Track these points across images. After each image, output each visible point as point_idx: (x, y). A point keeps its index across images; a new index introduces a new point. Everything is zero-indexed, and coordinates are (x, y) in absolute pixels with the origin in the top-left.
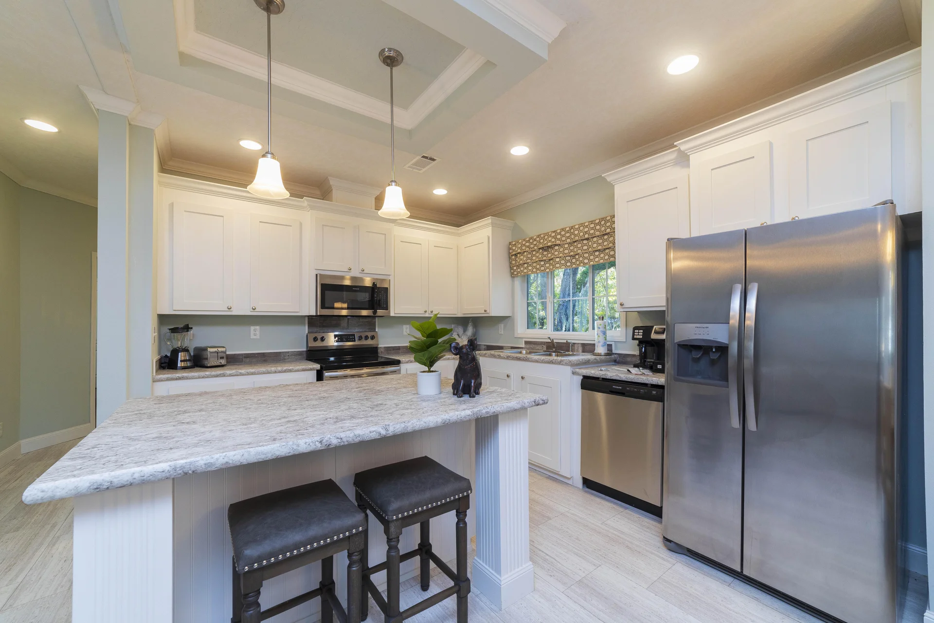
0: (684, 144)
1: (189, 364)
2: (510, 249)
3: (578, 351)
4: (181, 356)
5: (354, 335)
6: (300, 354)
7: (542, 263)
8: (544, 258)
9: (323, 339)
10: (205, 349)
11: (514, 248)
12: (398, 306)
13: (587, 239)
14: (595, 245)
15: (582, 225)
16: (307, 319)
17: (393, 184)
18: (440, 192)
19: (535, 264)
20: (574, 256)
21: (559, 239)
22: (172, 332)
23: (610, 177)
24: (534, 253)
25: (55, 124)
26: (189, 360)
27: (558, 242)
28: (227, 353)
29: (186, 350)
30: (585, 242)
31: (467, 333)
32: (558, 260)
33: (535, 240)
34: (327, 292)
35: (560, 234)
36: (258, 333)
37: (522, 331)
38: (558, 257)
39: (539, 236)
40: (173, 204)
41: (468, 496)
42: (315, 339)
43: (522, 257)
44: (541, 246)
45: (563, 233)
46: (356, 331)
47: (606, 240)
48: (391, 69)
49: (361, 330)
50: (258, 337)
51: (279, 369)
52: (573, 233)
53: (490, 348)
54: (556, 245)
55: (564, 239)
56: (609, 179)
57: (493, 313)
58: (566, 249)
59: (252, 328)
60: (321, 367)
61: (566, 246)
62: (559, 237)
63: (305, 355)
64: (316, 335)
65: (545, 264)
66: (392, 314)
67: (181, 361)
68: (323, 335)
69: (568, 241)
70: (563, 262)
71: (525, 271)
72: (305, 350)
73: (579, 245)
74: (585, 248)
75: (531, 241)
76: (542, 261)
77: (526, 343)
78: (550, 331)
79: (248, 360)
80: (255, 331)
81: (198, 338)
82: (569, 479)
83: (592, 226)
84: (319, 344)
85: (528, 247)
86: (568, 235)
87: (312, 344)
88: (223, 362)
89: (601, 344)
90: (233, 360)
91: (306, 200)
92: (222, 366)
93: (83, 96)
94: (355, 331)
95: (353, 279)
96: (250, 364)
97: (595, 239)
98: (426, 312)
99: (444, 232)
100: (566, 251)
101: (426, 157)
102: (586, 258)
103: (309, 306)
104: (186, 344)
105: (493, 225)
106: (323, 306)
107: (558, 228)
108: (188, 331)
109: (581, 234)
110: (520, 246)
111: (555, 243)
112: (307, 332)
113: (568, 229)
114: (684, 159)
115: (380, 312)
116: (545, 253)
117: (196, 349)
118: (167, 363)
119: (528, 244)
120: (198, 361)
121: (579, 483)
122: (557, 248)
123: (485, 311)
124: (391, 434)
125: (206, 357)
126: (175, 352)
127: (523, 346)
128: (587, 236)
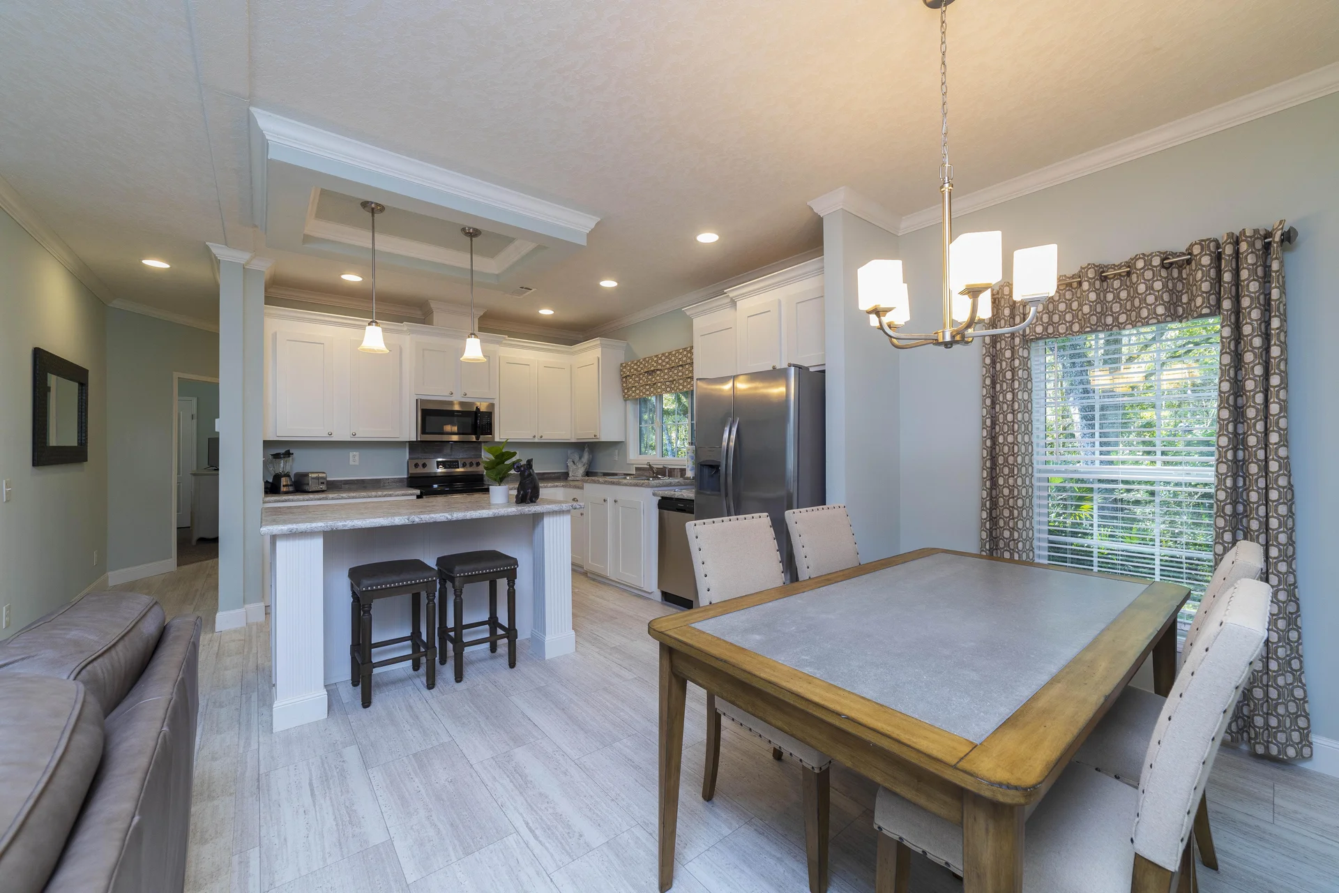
0: (733, 292)
1: (291, 489)
2: (621, 371)
3: (677, 476)
4: (284, 481)
5: (457, 462)
6: (401, 480)
7: (648, 387)
8: (649, 382)
9: (424, 465)
10: (306, 475)
11: (624, 370)
12: (503, 432)
13: (681, 366)
15: (677, 351)
16: (407, 444)
17: (473, 336)
18: (546, 312)
19: (641, 388)
20: (672, 382)
21: (660, 364)
22: (274, 458)
23: (689, 311)
24: (641, 376)
25: (167, 262)
26: (291, 485)
27: (659, 367)
28: (328, 479)
29: (287, 475)
30: (680, 368)
31: (583, 459)
32: (659, 384)
33: (641, 363)
34: (428, 418)
35: (660, 359)
36: (357, 458)
37: (634, 457)
38: (660, 382)
39: (644, 359)
40: (276, 333)
41: (516, 569)
42: (416, 465)
43: (631, 380)
44: (646, 370)
45: (663, 358)
46: (460, 457)
48: (471, 240)
49: (465, 457)
50: (357, 463)
51: (380, 493)
52: (671, 359)
53: (605, 474)
54: (658, 370)
55: (664, 364)
56: (688, 313)
57: (603, 439)
58: (665, 374)
59: (351, 454)
60: (421, 492)
61: (666, 371)
62: (660, 361)
63: (406, 483)
64: (416, 461)
65: (650, 388)
66: (497, 439)
67: (284, 486)
68: (424, 461)
69: (667, 366)
70: (663, 387)
71: (633, 394)
72: (406, 477)
73: (676, 372)
75: (638, 364)
76: (647, 385)
77: (637, 469)
78: (658, 456)
79: (347, 486)
80: (354, 456)
81: (299, 464)
82: (650, 593)
83: (679, 355)
84: (420, 470)
85: (636, 370)
86: (667, 360)
87: (414, 471)
88: (323, 487)
89: (689, 468)
90: (333, 486)
91: (407, 325)
92: (323, 491)
93: (208, 249)
94: (460, 455)
95: (461, 404)
96: (350, 490)
98: (534, 437)
99: (558, 352)
100: (666, 377)
101: (522, 288)
102: (680, 384)
103: (409, 432)
104: (288, 469)
105: (602, 346)
106: (424, 432)
107: (659, 352)
108: (289, 457)
110: (629, 368)
111: (657, 368)
112: (408, 458)
113: (667, 354)
114: (733, 303)
115: (482, 438)
116: (650, 377)
117: (296, 475)
118: (272, 488)
119: (635, 367)
120: (300, 486)
121: (658, 596)
122: (658, 372)
123: (595, 436)
124: (455, 519)
125: (306, 482)
126: (277, 477)
127: (634, 472)
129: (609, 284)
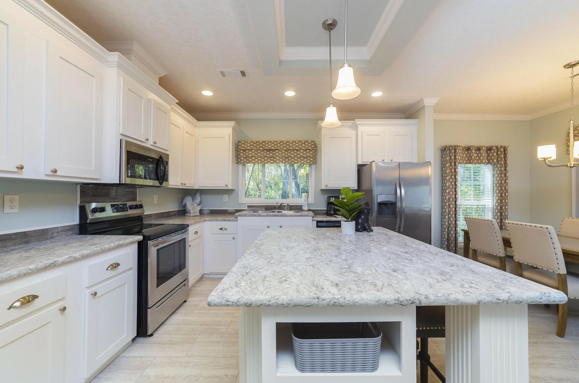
5: (126, 205)
7: (266, 158)
8: (267, 156)
9: (101, 210)
13: (297, 150)
14: (302, 154)
15: (294, 141)
19: (260, 158)
21: (279, 147)
24: (260, 151)
31: (195, 201)
32: (278, 158)
33: (260, 143)
35: (280, 143)
38: (278, 157)
39: (264, 142)
42: (94, 210)
43: (250, 152)
44: (265, 148)
45: (282, 143)
47: (308, 153)
52: (289, 145)
54: (277, 150)
55: (282, 147)
58: (283, 153)
61: (283, 151)
62: (279, 145)
63: (77, 230)
65: (267, 159)
69: (285, 148)
70: (281, 160)
73: (292, 152)
74: (295, 154)
77: (248, 206)
80: (12, 203)
83: (300, 143)
84: (99, 215)
85: (255, 147)
86: (285, 145)
97: (302, 151)
98: (182, 184)
100: (283, 154)
102: (296, 160)
105: (233, 127)
107: (278, 140)
109: (294, 147)
110: (248, 145)
111: (277, 148)
113: (285, 142)
114: (356, 127)
116: (268, 153)
122: (277, 151)
123: (226, 186)
127: (246, 208)
128: (297, 148)
129: (290, 94)
